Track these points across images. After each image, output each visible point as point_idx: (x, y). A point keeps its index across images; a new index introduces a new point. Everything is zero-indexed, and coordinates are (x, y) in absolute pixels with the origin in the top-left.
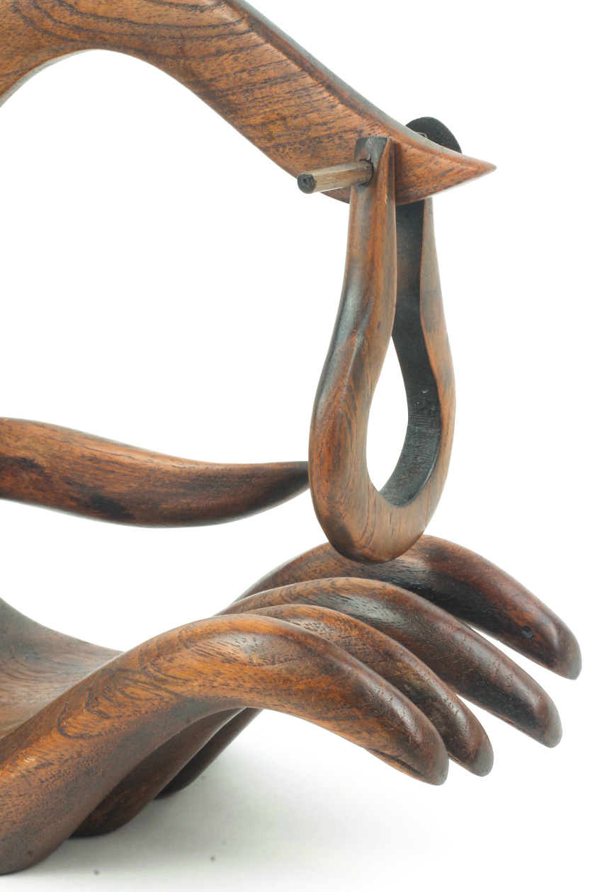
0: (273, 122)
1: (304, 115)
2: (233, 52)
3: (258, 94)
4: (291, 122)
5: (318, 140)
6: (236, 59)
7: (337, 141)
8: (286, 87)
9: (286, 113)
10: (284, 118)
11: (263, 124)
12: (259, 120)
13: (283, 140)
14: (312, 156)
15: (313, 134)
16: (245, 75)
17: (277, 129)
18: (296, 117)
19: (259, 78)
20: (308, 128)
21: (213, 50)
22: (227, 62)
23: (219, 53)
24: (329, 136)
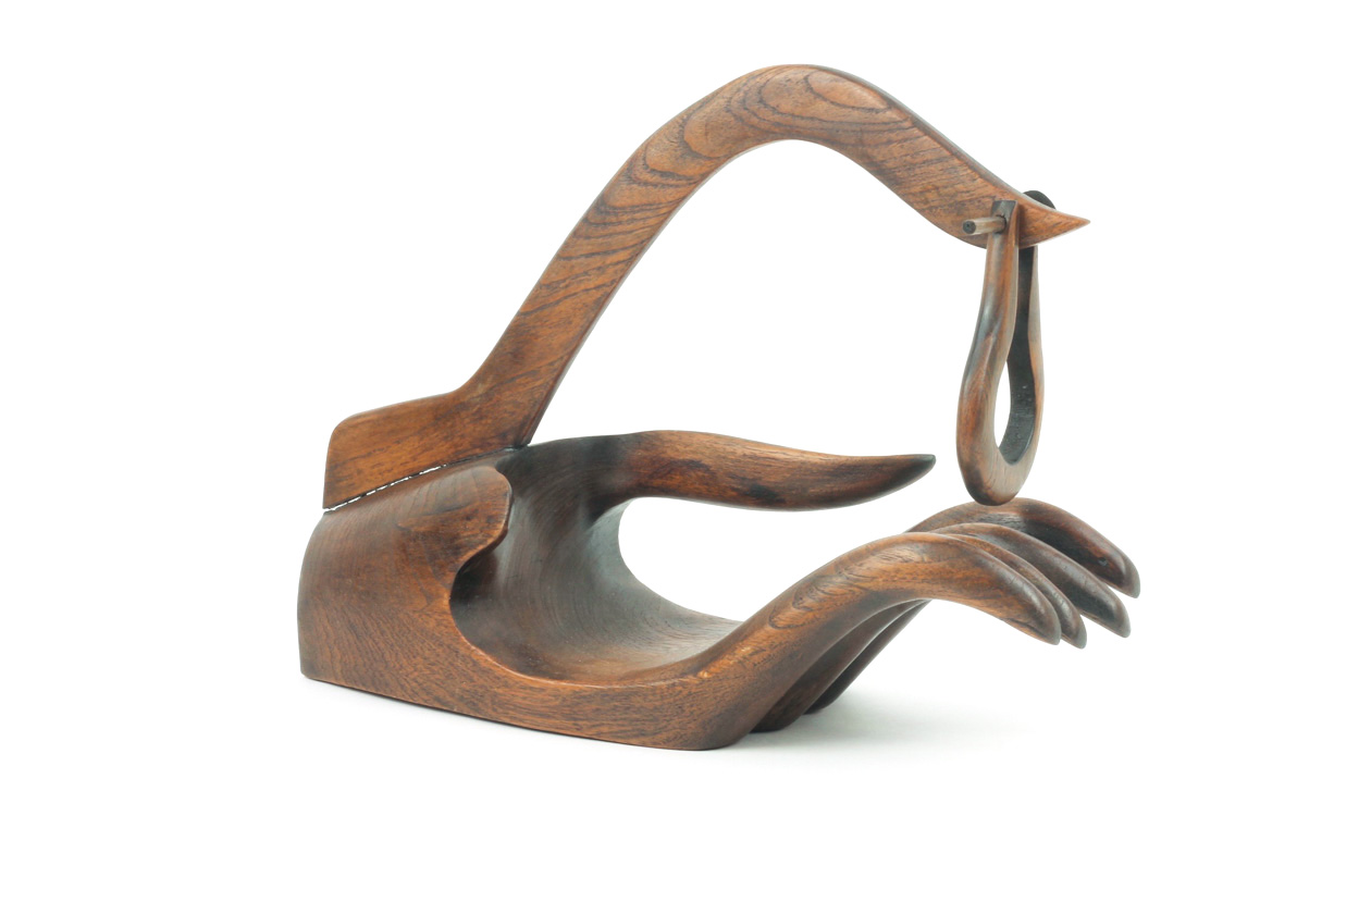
0: (929, 191)
1: (952, 186)
2: (899, 142)
3: (918, 171)
4: (943, 191)
5: (962, 203)
6: (902, 147)
7: (977, 204)
8: (939, 166)
9: (938, 184)
10: (937, 188)
11: (921, 192)
12: (918, 189)
13: (936, 203)
14: (958, 215)
15: (959, 199)
16: (908, 158)
17: (931, 196)
18: (946, 187)
19: (919, 159)
20: (953, 196)
21: (885, 140)
22: (895, 149)
23: (890, 142)
24: (970, 200)
